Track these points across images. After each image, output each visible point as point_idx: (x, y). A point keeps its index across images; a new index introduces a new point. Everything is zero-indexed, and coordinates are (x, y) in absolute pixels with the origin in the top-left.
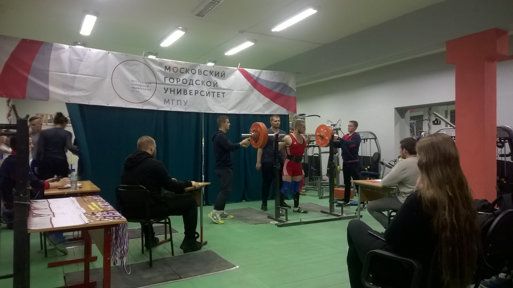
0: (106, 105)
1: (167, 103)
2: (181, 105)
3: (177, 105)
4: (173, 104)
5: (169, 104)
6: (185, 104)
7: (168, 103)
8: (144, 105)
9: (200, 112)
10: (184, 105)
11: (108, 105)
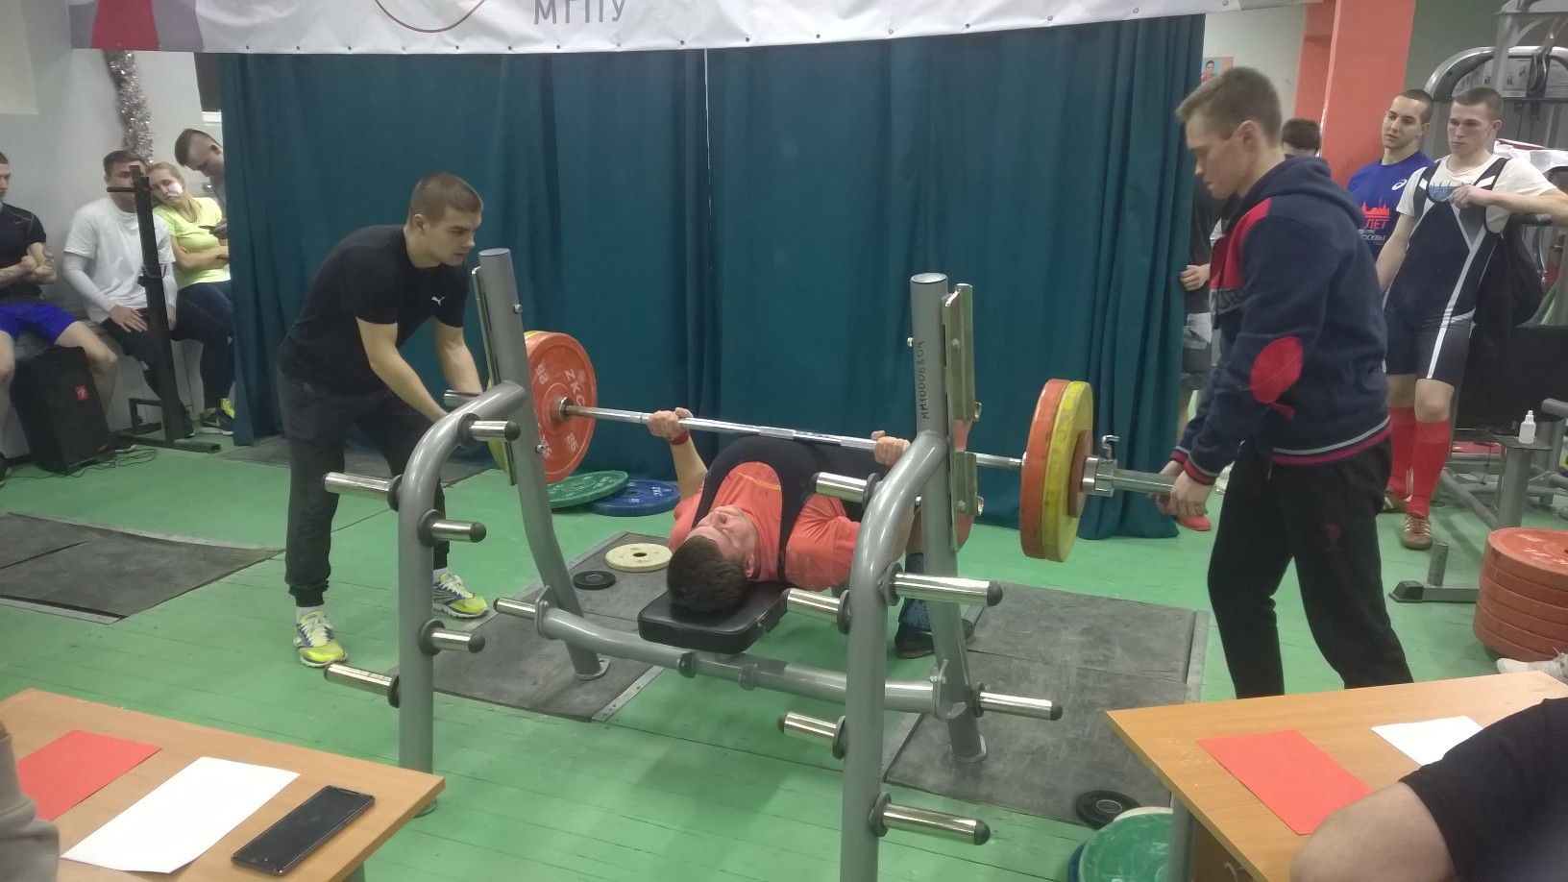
0: (346, 51)
1: (546, 17)
2: (601, 20)
3: (587, 20)
4: (568, 21)
5: (555, 21)
6: (616, 16)
7: (551, 16)
8: (461, 37)
9: (683, 47)
10: (615, 19)
11: (350, 48)
